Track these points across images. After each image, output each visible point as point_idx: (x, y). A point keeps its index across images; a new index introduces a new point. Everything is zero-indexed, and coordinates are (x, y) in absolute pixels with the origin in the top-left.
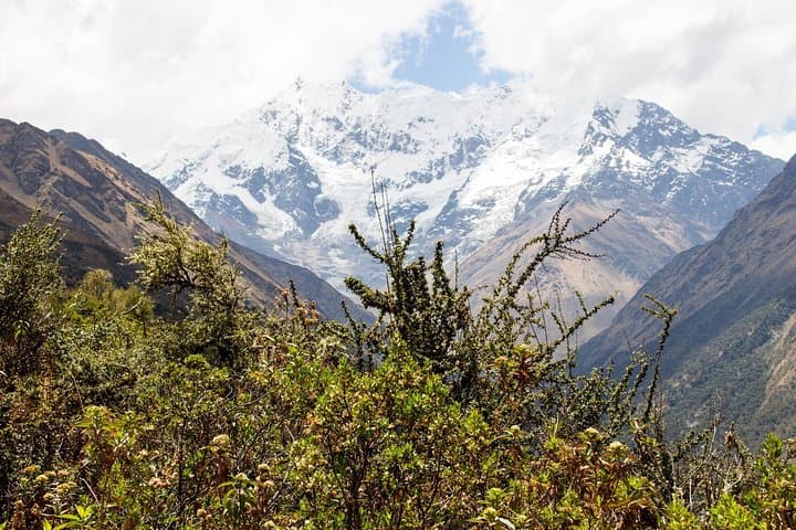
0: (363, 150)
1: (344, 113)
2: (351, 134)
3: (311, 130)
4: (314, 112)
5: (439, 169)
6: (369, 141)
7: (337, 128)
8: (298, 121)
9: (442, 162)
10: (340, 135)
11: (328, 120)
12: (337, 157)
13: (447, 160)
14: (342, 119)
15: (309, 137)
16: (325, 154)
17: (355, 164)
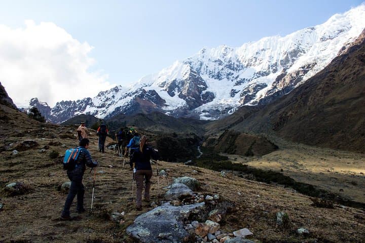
0: (232, 71)
1: (224, 57)
2: (227, 65)
3: (207, 67)
4: (209, 59)
5: (274, 68)
6: (235, 66)
7: (220, 64)
8: (201, 64)
9: (276, 65)
10: (221, 67)
11: (215, 61)
12: (219, 77)
13: (279, 63)
14: (222, 60)
15: (205, 70)
16: (213, 76)
17: (228, 78)
